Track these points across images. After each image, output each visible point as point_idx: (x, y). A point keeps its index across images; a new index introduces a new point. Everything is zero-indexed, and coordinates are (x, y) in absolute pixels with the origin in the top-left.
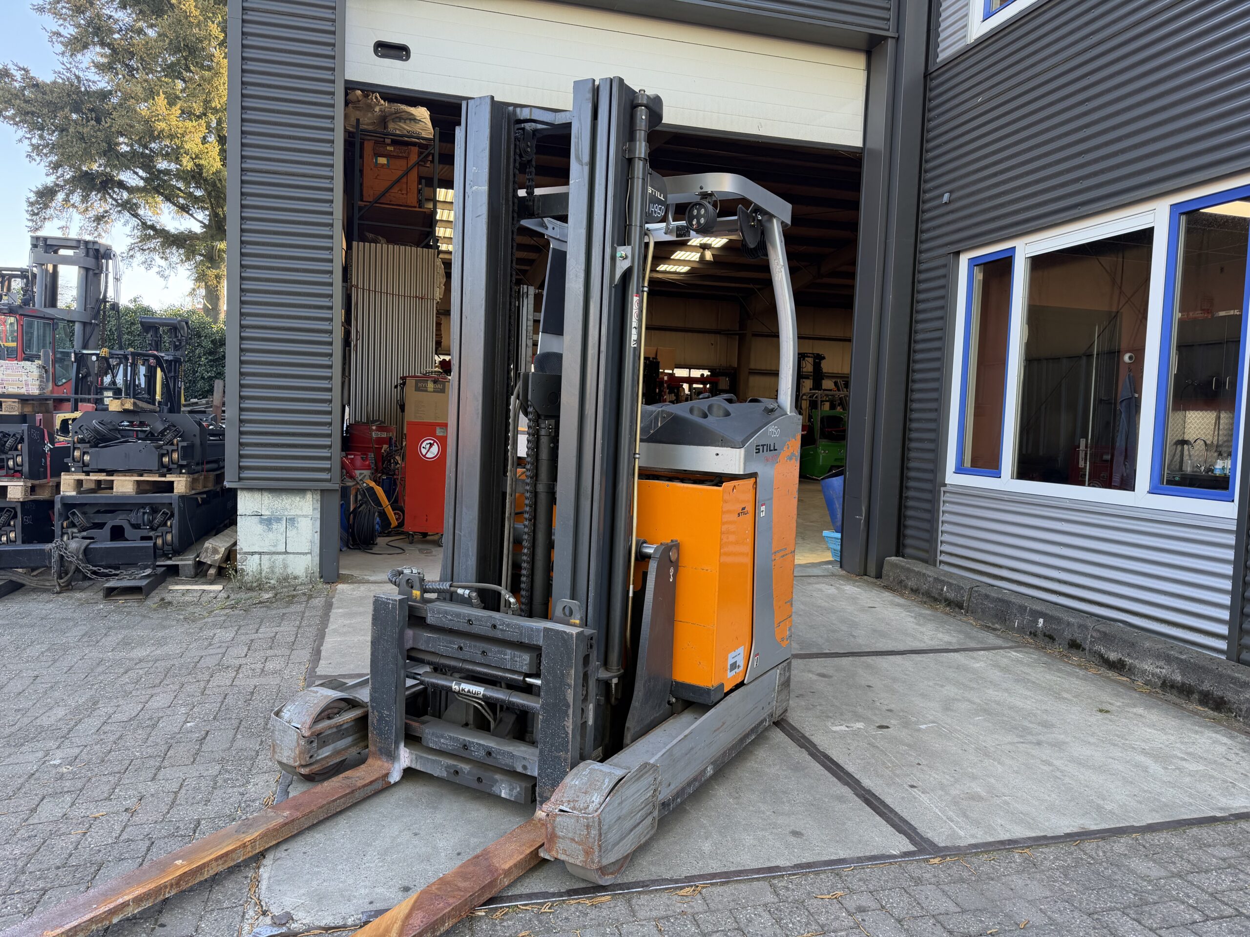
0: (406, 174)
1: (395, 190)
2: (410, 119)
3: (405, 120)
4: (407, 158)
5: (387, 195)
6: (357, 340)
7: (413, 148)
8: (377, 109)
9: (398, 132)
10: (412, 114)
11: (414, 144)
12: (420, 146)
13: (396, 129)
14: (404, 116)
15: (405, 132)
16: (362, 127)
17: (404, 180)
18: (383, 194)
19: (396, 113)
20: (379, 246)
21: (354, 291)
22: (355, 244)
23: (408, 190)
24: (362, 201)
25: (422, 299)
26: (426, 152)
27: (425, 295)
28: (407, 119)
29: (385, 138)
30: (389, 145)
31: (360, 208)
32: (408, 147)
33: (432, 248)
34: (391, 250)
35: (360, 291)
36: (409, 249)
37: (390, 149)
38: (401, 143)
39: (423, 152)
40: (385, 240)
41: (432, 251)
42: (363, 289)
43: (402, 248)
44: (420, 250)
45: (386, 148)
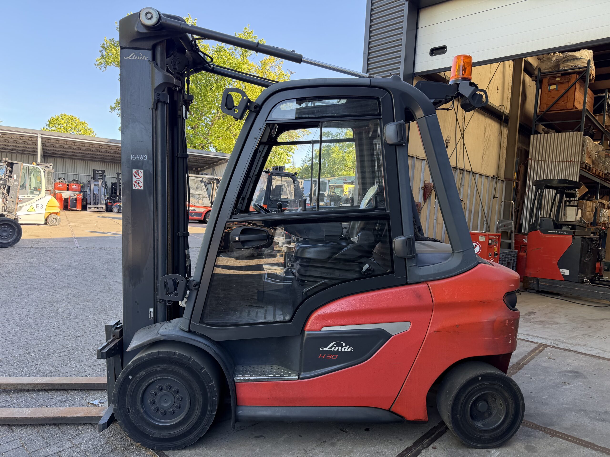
0: (568, 91)
1: (560, 102)
2: (574, 59)
3: (570, 60)
4: (568, 82)
5: (555, 106)
6: (529, 188)
7: (573, 75)
8: (554, 59)
9: (565, 68)
10: (576, 56)
11: (574, 73)
12: (579, 73)
14: (569, 58)
15: (570, 67)
16: (543, 71)
17: (566, 95)
18: (552, 106)
19: (564, 58)
20: (546, 135)
21: (530, 161)
22: (532, 136)
23: (568, 100)
24: (540, 112)
25: (570, 162)
26: (581, 75)
27: (573, 159)
28: (572, 59)
29: (556, 74)
30: (558, 77)
31: (538, 116)
32: (571, 75)
33: (579, 131)
34: (553, 136)
35: (533, 161)
36: (564, 134)
37: (559, 79)
38: (566, 74)
39: (579, 76)
40: (554, 131)
41: (579, 133)
42: (535, 160)
43: (560, 134)
44: (571, 133)
45: (557, 79)
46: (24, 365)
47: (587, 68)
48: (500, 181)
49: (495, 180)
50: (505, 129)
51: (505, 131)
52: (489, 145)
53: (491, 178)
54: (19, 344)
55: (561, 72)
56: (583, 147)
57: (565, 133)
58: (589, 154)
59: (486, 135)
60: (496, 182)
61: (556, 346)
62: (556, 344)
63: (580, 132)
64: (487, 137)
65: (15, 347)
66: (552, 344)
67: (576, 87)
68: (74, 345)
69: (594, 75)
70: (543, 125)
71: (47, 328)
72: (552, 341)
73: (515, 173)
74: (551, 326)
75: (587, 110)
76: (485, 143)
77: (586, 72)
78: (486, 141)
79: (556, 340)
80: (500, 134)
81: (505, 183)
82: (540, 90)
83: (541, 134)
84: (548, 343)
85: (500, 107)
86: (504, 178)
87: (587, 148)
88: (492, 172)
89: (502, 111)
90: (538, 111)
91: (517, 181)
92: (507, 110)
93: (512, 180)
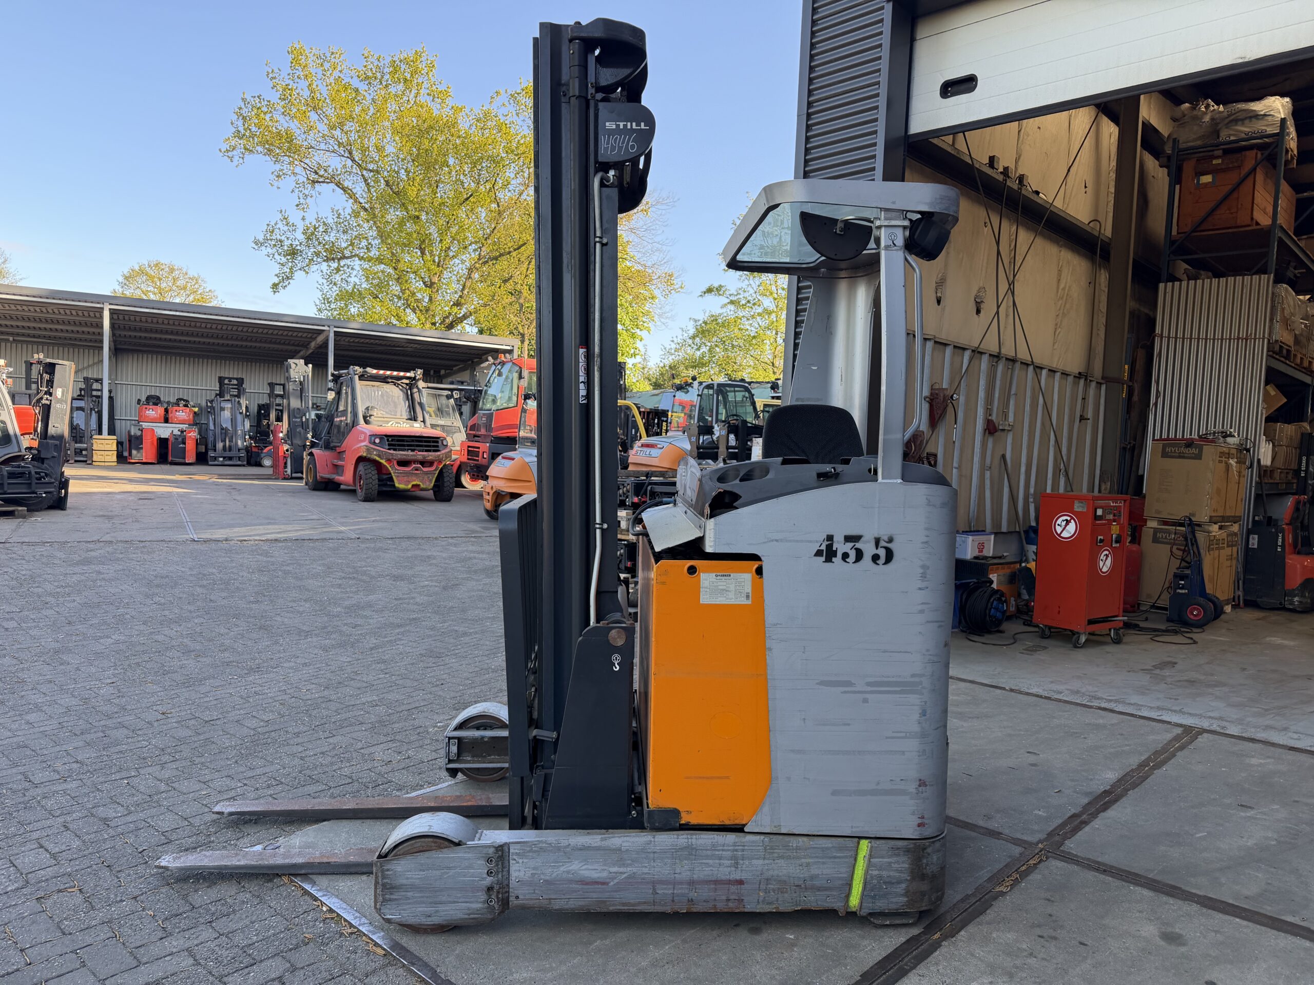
0: (1238, 186)
1: (1223, 210)
2: (1251, 117)
3: (1243, 120)
4: (1239, 167)
5: (1210, 219)
6: (1157, 398)
7: (1248, 153)
8: (1207, 118)
9: (1232, 138)
10: (1255, 111)
11: (1251, 147)
12: (1261, 147)
13: (1229, 136)
14: (1241, 115)
15: (1243, 136)
16: (1183, 146)
17: (1235, 195)
18: (1205, 220)
19: (1229, 116)
20: (1192, 282)
21: (1157, 340)
22: (1162, 286)
23: (1240, 206)
24: (1178, 233)
25: (1246, 340)
26: (1267, 153)
27: (1251, 334)
28: (1246, 118)
29: (1213, 151)
30: (1217, 157)
31: (1173, 242)
32: (1243, 153)
33: (1265, 273)
34: (1208, 285)
35: (1165, 341)
36: (1231, 279)
37: (1220, 161)
38: (1234, 150)
39: (1262, 154)
40: (1210, 274)
41: (1264, 277)
42: (1169, 337)
43: (1223, 280)
44: (1247, 278)
45: (1214, 162)
46: (101, 779)
47: (1281, 135)
48: (1093, 384)
49: (1082, 381)
50: (1102, 271)
51: (1103, 277)
52: (1068, 306)
53: (1075, 377)
54: (88, 737)
55: (1222, 147)
56: (1273, 307)
57: (1233, 278)
58: (1286, 323)
59: (1062, 286)
60: (1086, 386)
61: (1222, 731)
62: (1223, 728)
63: (1266, 276)
64: (1064, 289)
65: (81, 744)
66: (1215, 727)
67: (1257, 178)
68: (202, 737)
69: (1296, 152)
70: (1185, 261)
71: (144, 705)
72: (1213, 721)
73: (1126, 367)
74: (1210, 690)
75: (1281, 227)
76: (1060, 302)
77: (1277, 146)
78: (1062, 298)
79: (1221, 718)
80: (1093, 283)
81: (1103, 387)
82: (1178, 187)
83: (1180, 280)
84: (1205, 724)
85: (1091, 225)
86: (1103, 378)
87: (1283, 309)
88: (1075, 365)
89: (1096, 234)
90: (1174, 232)
91: (1131, 384)
92: (1108, 232)
93: (1119, 381)
